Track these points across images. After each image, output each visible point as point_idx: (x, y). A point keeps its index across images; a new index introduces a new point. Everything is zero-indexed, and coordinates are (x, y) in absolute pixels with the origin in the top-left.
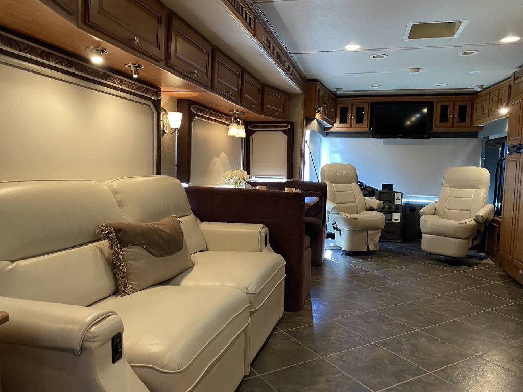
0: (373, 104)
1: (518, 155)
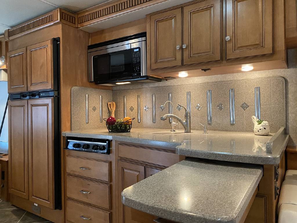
1: (24, 102)
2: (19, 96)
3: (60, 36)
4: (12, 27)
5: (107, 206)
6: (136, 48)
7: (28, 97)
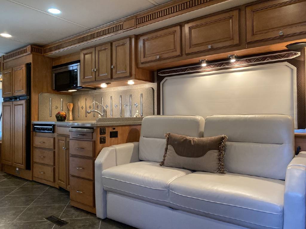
1: (11, 102)
2: (8, 99)
3: (31, 61)
4: (7, 53)
5: (52, 164)
6: (76, 69)
7: (13, 100)
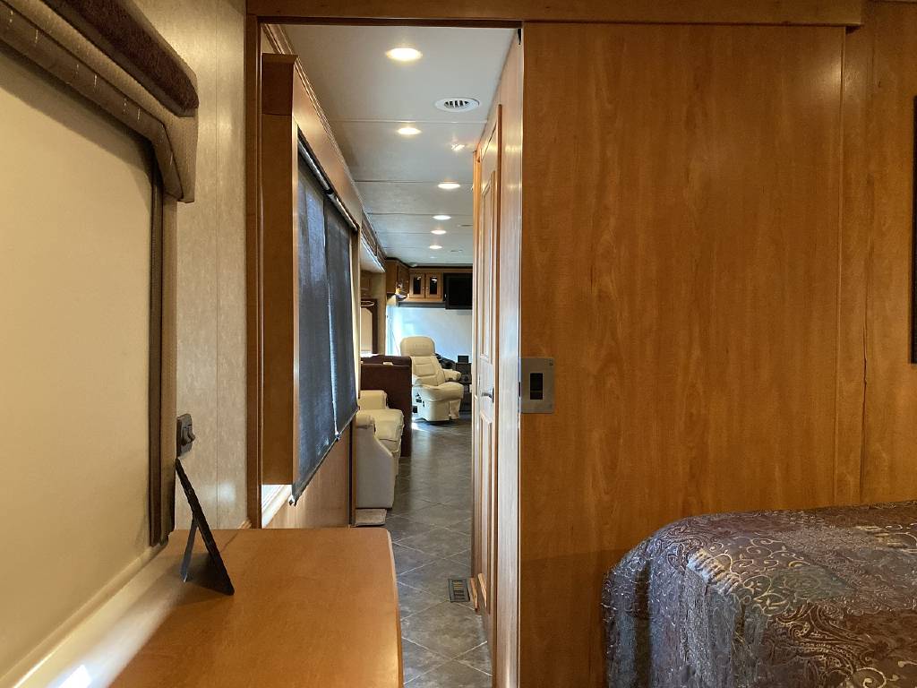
0: (445, 276)
